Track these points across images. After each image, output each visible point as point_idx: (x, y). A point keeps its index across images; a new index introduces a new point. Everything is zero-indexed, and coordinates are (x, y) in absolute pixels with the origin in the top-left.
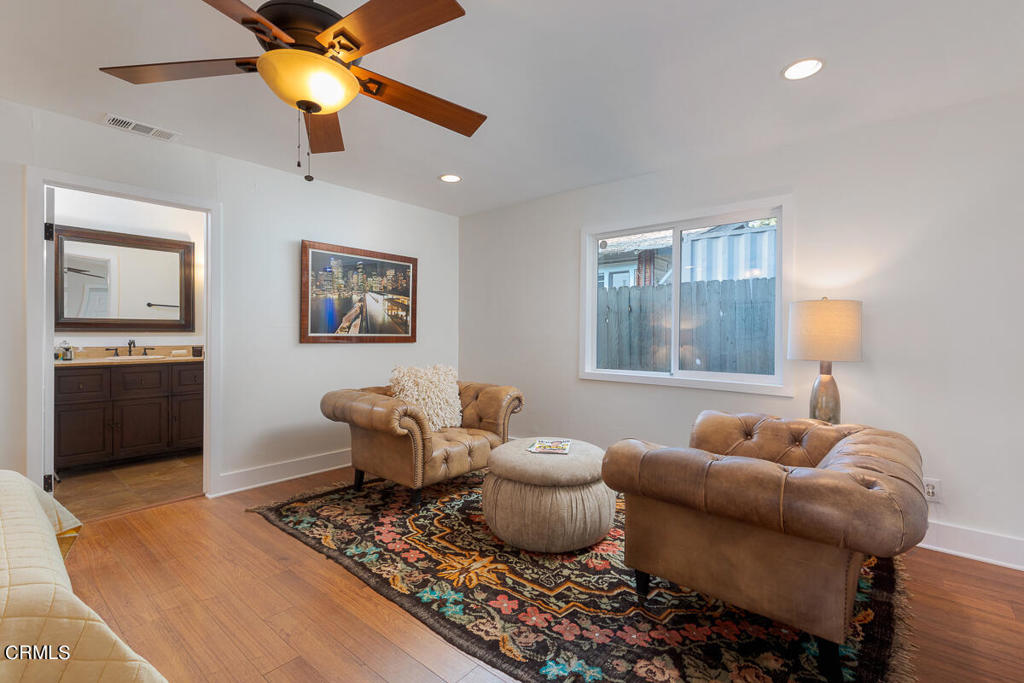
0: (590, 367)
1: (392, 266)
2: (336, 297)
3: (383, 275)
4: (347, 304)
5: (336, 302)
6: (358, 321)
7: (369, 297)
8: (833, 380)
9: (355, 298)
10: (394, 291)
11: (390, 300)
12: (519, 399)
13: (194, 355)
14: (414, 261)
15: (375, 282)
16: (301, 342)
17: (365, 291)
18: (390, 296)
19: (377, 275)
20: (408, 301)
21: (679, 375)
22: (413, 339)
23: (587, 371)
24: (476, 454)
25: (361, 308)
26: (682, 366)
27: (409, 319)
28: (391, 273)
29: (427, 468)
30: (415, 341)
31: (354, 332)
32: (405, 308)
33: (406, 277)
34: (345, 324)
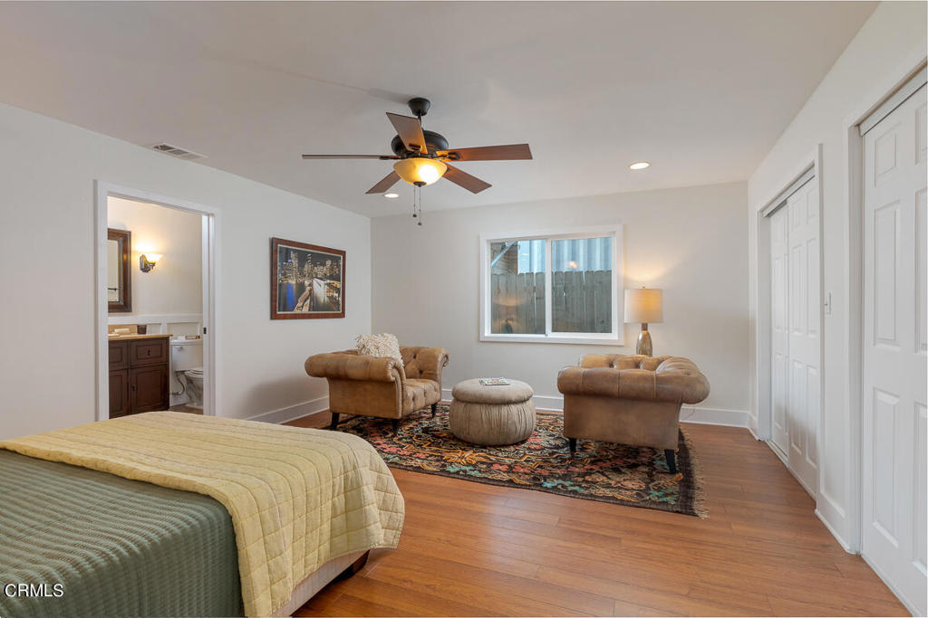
0: (487, 332)
1: (330, 257)
2: (294, 282)
3: (324, 265)
4: (301, 287)
5: (294, 287)
6: (308, 301)
7: (315, 282)
8: (648, 334)
9: (307, 283)
10: (331, 277)
11: (329, 285)
12: (446, 356)
13: (139, 333)
14: (343, 253)
15: (320, 270)
16: (272, 318)
17: (313, 278)
18: (328, 281)
19: (320, 265)
20: (339, 285)
21: (551, 335)
22: (342, 315)
23: (486, 335)
24: (429, 395)
25: (310, 291)
26: (554, 330)
27: (340, 299)
28: (329, 263)
29: (405, 404)
30: (344, 317)
31: (305, 310)
32: (338, 290)
33: (338, 266)
34: (299, 304)
